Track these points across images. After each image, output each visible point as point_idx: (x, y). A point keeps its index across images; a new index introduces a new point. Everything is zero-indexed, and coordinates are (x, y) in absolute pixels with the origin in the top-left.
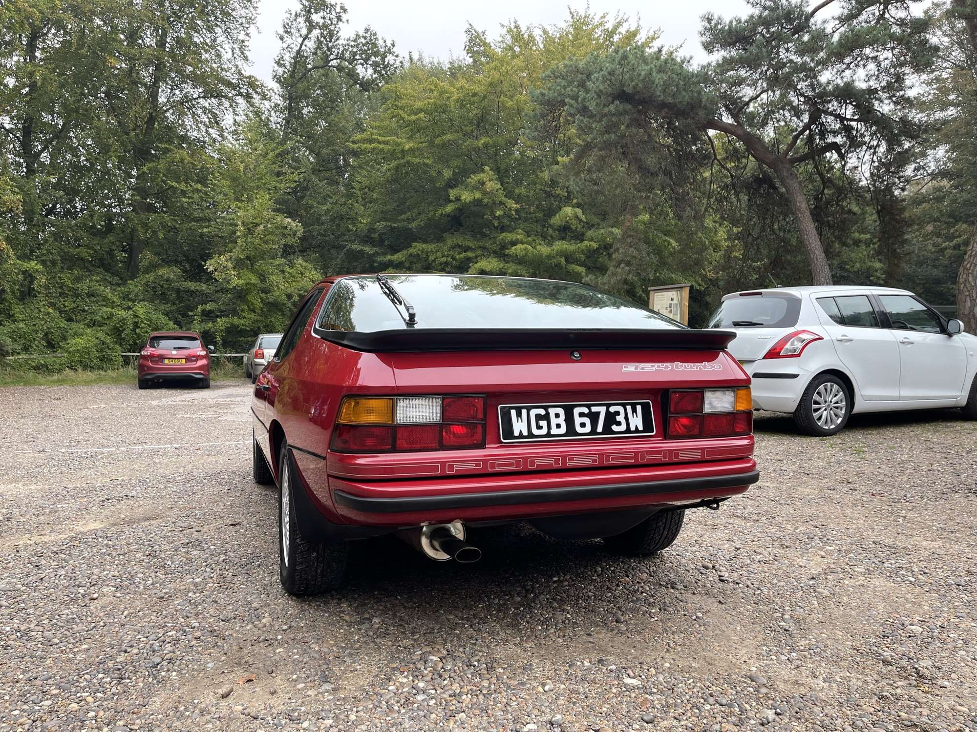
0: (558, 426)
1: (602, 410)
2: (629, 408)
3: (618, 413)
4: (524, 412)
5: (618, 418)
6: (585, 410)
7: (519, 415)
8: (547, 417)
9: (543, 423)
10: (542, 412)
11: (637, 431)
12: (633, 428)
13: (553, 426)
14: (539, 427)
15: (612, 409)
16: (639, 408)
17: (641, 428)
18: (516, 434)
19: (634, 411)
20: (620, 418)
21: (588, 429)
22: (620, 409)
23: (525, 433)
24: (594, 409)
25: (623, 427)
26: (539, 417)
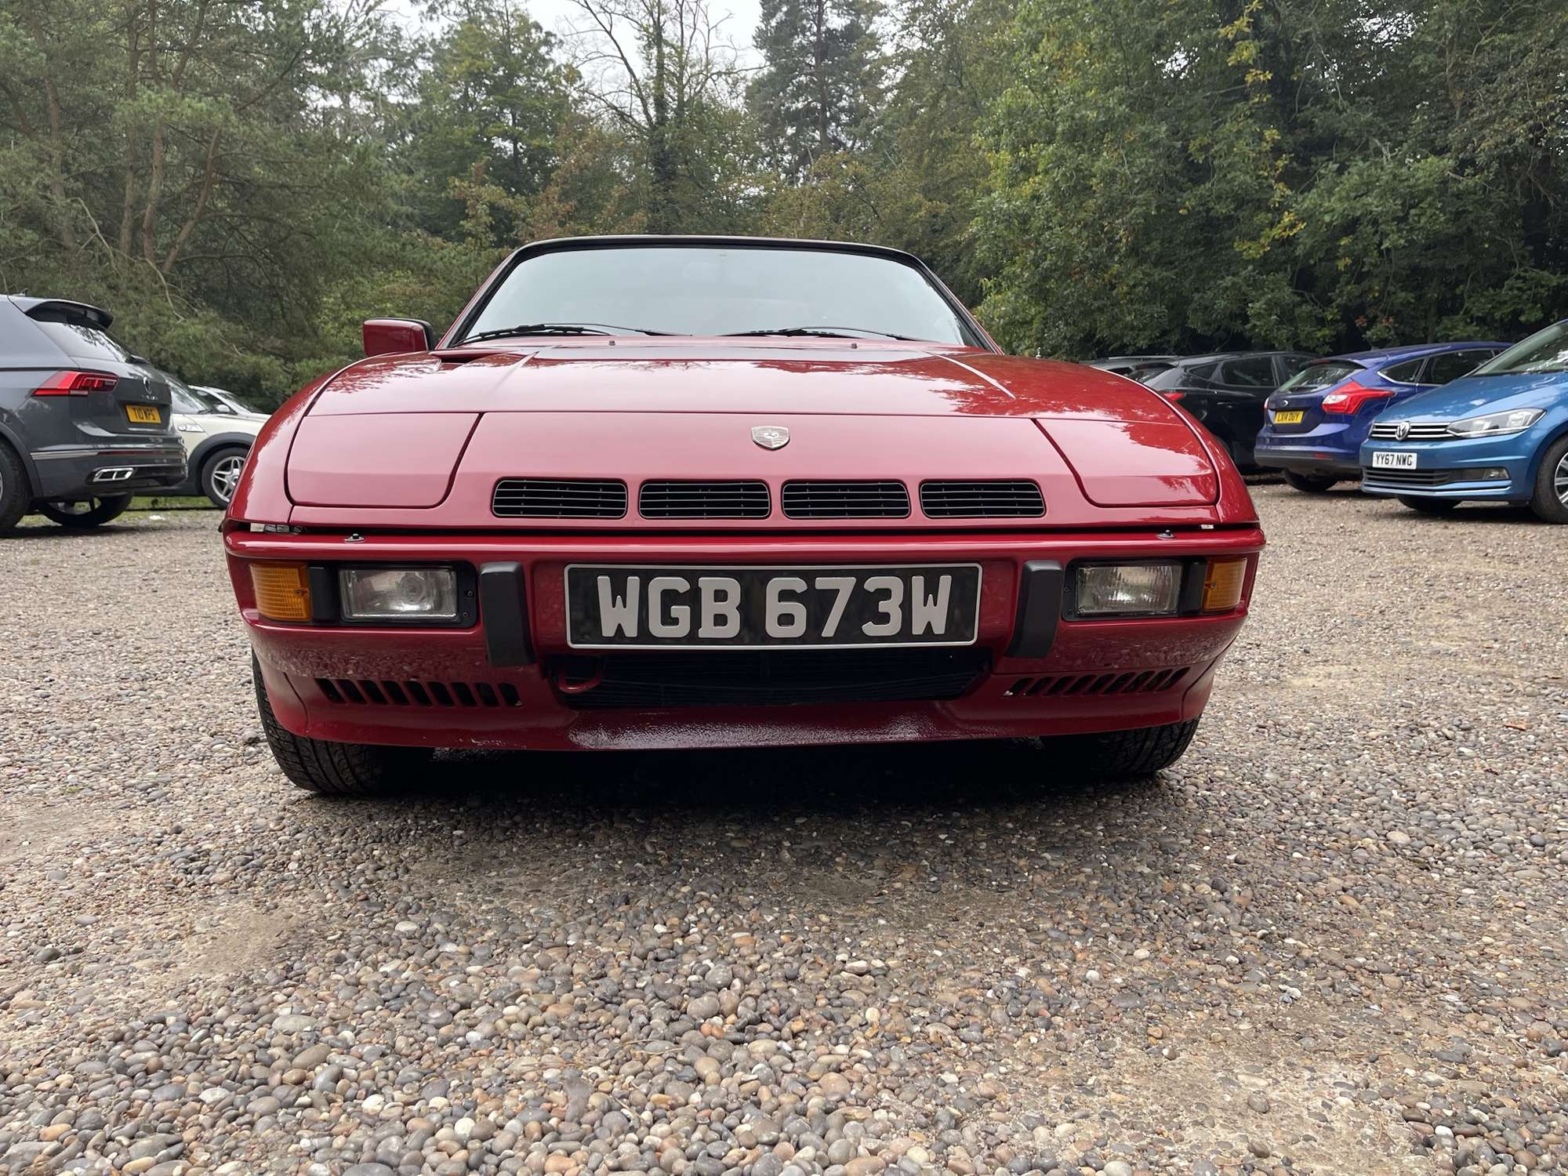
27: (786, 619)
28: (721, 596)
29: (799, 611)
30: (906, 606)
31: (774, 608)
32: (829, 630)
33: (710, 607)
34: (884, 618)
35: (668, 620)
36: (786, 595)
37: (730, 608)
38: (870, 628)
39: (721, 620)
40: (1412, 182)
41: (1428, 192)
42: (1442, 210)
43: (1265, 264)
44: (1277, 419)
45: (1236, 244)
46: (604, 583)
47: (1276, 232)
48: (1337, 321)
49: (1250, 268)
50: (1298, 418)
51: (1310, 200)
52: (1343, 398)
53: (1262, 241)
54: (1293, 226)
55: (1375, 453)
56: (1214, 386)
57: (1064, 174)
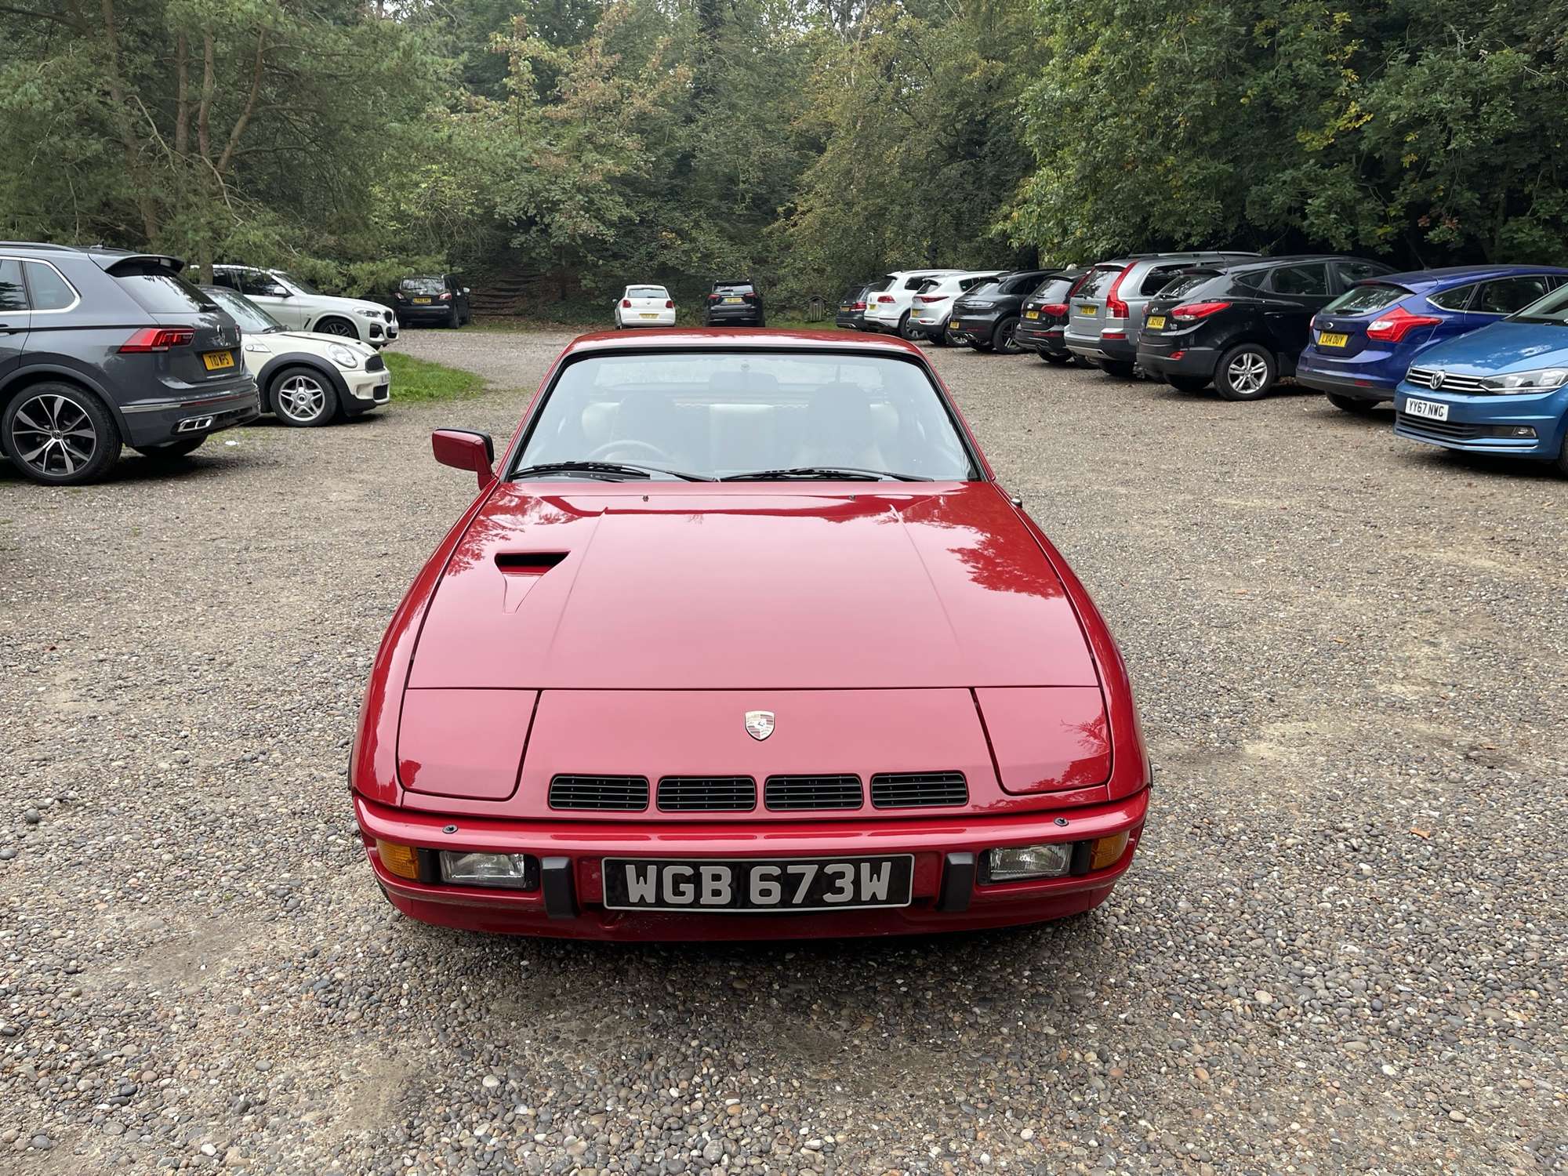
27: (765, 893)
28: (716, 878)
29: (776, 888)
30: (857, 883)
31: (756, 885)
32: (798, 898)
33: (708, 885)
34: (841, 890)
35: (677, 892)
36: (764, 878)
37: (724, 886)
38: (828, 897)
39: (716, 893)
40: (1484, 76)
41: (1501, 88)
42: (1514, 108)
43: (1329, 156)
44: (1323, 340)
45: (1299, 134)
46: (630, 870)
47: (1341, 123)
48: (1401, 218)
49: (1312, 161)
50: (1342, 342)
51: (1378, 91)
52: (1388, 324)
53: (1327, 132)
54: (1359, 117)
55: (1409, 400)
56: (1262, 295)
57: (1120, 62)
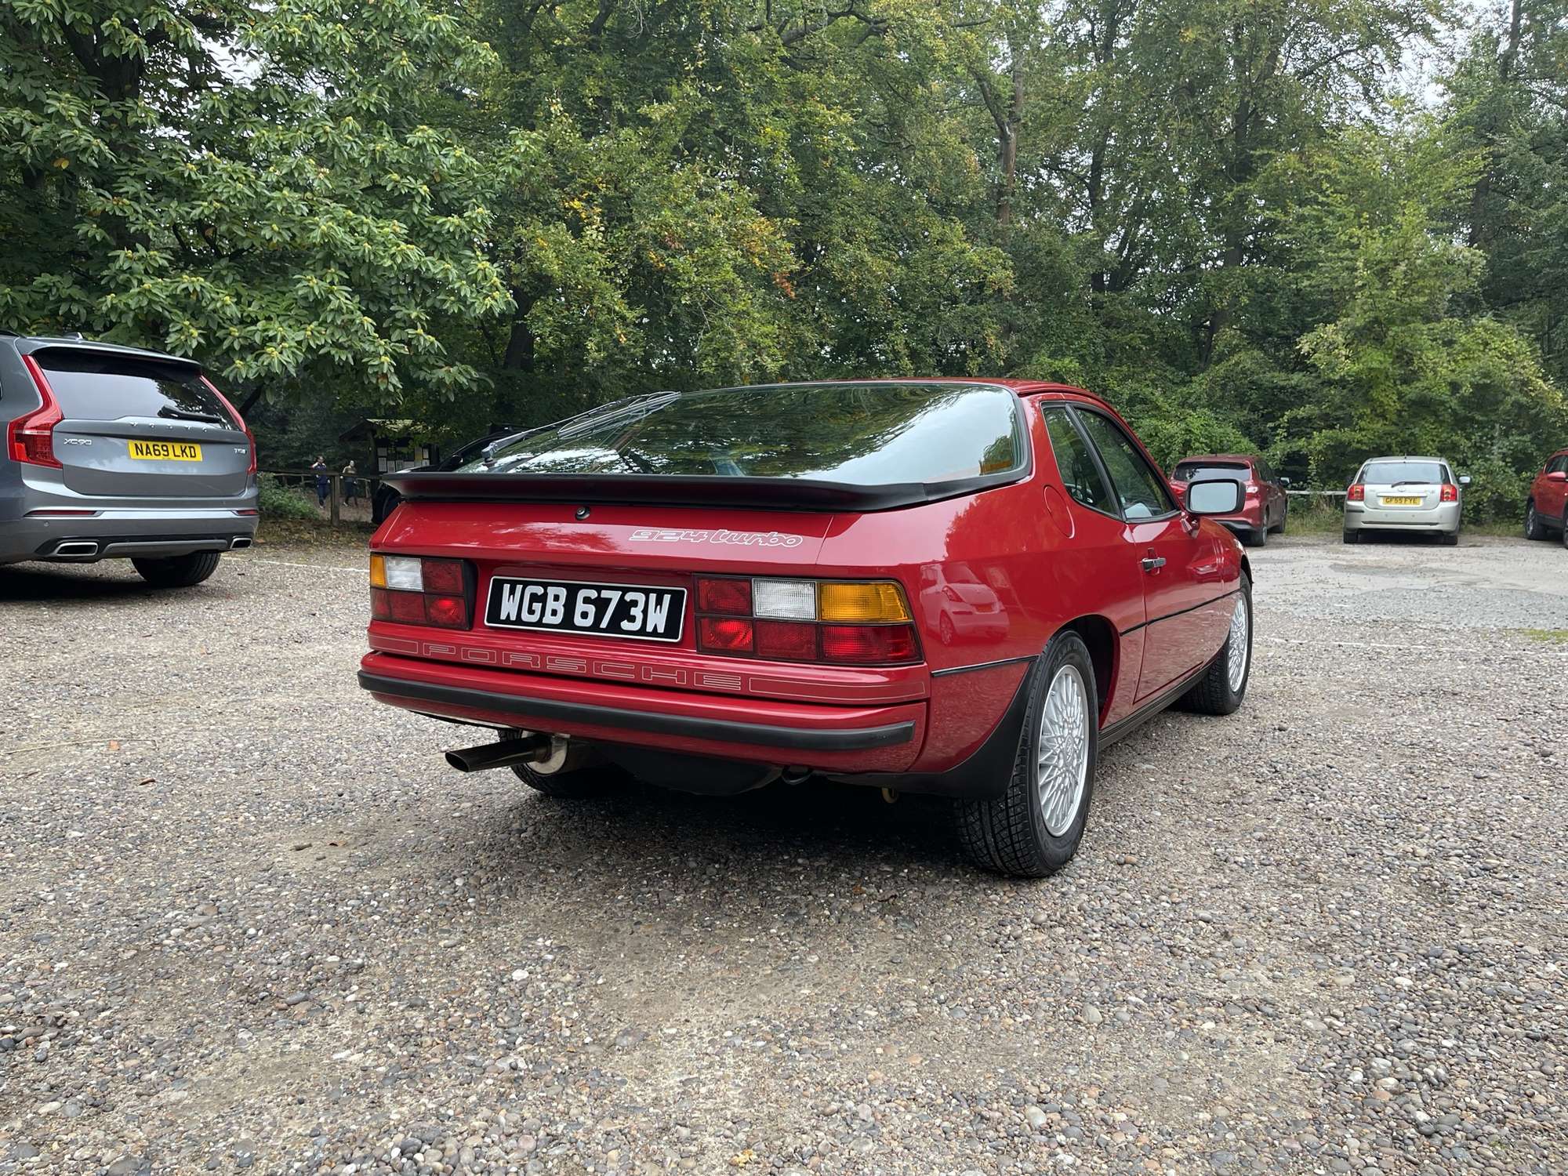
0: (554, 613)
1: (615, 596)
2: (653, 597)
3: (634, 603)
4: (519, 587)
5: (634, 611)
6: (593, 594)
7: (512, 592)
8: (543, 599)
9: (537, 606)
10: (540, 590)
11: (655, 633)
12: (649, 629)
13: (548, 612)
14: (531, 612)
15: (629, 597)
16: (667, 598)
17: (661, 630)
18: (503, 617)
19: (659, 602)
20: (636, 612)
21: (589, 622)
22: (640, 597)
23: (513, 618)
24: (605, 594)
25: (636, 626)
26: (534, 598)
